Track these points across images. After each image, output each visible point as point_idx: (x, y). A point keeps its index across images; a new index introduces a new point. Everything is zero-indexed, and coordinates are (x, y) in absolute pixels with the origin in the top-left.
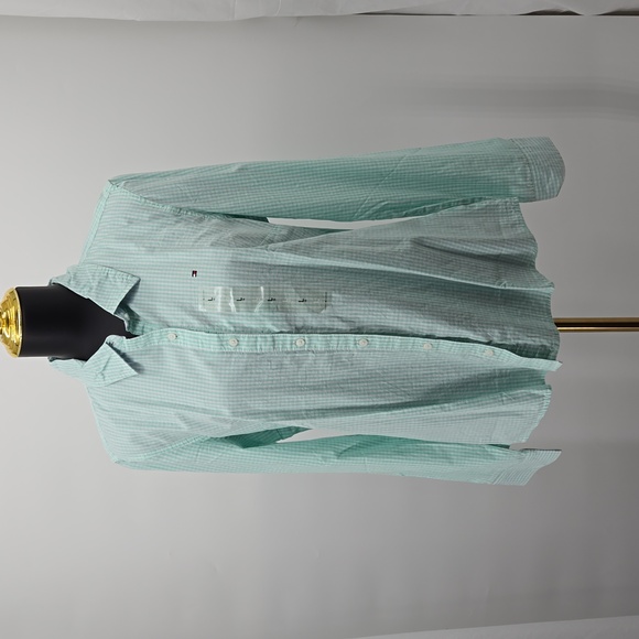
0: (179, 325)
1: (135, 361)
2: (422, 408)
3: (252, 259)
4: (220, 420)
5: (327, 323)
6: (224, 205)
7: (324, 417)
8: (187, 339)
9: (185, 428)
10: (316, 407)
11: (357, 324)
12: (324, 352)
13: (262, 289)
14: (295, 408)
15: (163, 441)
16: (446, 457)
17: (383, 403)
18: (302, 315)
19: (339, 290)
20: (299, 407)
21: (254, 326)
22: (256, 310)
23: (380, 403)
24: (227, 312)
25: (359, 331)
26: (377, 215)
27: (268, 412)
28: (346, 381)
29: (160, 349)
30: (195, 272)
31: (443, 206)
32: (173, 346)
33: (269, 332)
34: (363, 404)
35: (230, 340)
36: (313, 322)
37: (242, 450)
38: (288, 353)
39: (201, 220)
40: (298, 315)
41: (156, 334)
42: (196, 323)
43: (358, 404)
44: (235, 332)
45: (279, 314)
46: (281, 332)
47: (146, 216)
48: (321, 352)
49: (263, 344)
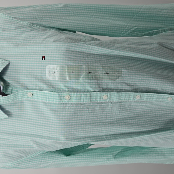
0: (34, 88)
1: (7, 109)
2: (165, 132)
3: (78, 49)
4: (57, 143)
5: (119, 86)
6: (57, 24)
7: (116, 139)
8: (39, 96)
9: (36, 147)
10: (112, 133)
11: (135, 87)
12: (117, 103)
13: (84, 67)
14: (100, 134)
15: (22, 155)
17: (145, 130)
18: (106, 81)
19: (126, 68)
20: (102, 134)
21: (79, 88)
22: (81, 79)
23: (143, 130)
24: (62, 79)
25: (136, 91)
27: (86, 137)
28: (126, 119)
29: (22, 102)
30: (44, 57)
31: (162, 31)
32: (30, 101)
33: (88, 91)
34: (135, 131)
35: (66, 95)
36: (112, 86)
37: (66, 157)
38: (98, 103)
39: (45, 30)
40: (104, 81)
41: (20, 93)
42: (45, 87)
43: (133, 131)
44: (69, 91)
45: (94, 81)
46: (95, 91)
47: (13, 27)
48: (115, 103)
49: (84, 98)
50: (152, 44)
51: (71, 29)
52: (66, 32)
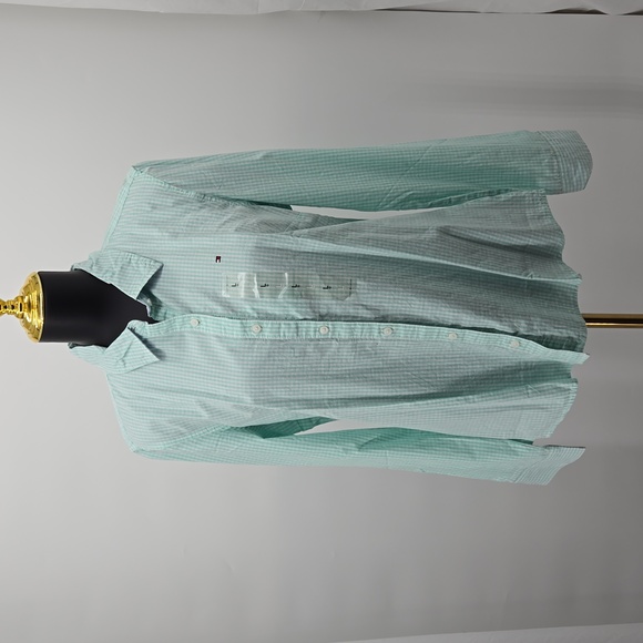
0: (202, 311)
1: (157, 347)
2: (446, 400)
3: (276, 245)
4: (241, 408)
5: (352, 311)
6: (248, 192)
7: (347, 406)
8: (210, 325)
9: (205, 415)
10: (339, 396)
11: (382, 313)
12: (348, 340)
13: (286, 275)
14: (317, 397)
15: (183, 430)
16: (469, 452)
17: (407, 393)
18: (326, 302)
19: (365, 278)
20: (322, 396)
21: (277, 313)
22: (280, 296)
23: (403, 394)
24: (250, 297)
25: (383, 319)
26: (402, 205)
27: (291, 400)
28: (369, 371)
29: (182, 335)
30: (218, 258)
32: (195, 333)
33: (293, 319)
34: (386, 394)
35: (253, 326)
36: (337, 310)
37: (262, 440)
38: (311, 340)
39: (225, 206)
40: (322, 302)
41: (179, 319)
42: (219, 309)
43: (382, 394)
44: (259, 318)
45: (304, 301)
46: (305, 319)
47: (170, 201)
48: (344, 340)
49: (286, 331)
50: (424, 230)
51: (280, 202)
52: (266, 207)
